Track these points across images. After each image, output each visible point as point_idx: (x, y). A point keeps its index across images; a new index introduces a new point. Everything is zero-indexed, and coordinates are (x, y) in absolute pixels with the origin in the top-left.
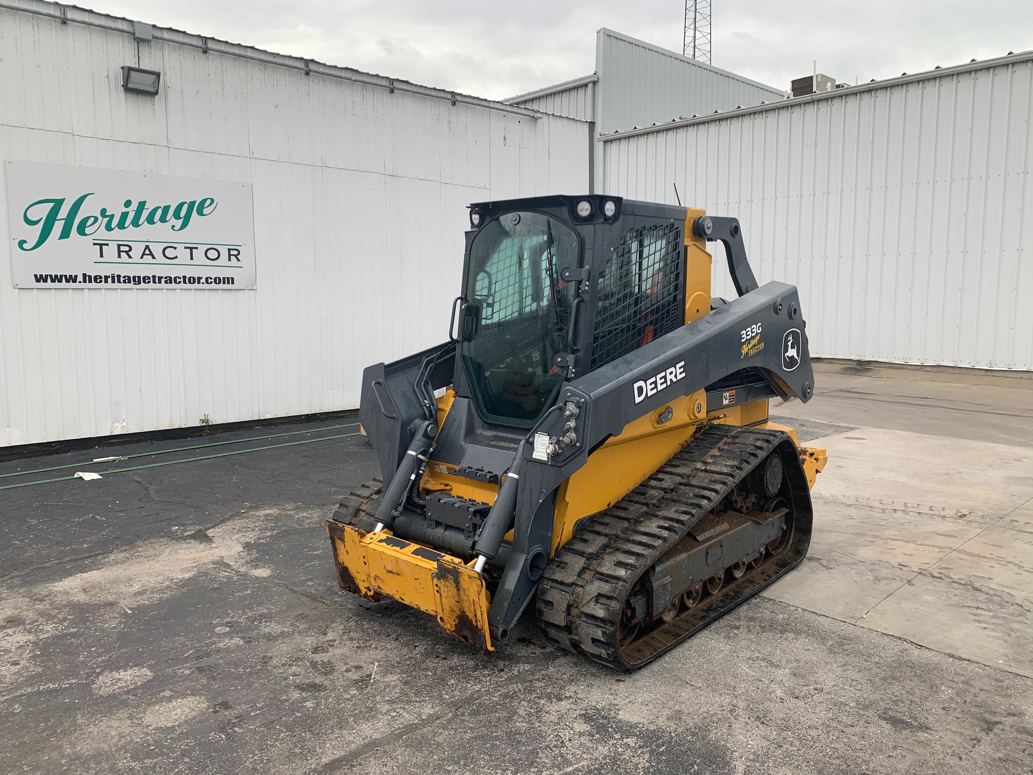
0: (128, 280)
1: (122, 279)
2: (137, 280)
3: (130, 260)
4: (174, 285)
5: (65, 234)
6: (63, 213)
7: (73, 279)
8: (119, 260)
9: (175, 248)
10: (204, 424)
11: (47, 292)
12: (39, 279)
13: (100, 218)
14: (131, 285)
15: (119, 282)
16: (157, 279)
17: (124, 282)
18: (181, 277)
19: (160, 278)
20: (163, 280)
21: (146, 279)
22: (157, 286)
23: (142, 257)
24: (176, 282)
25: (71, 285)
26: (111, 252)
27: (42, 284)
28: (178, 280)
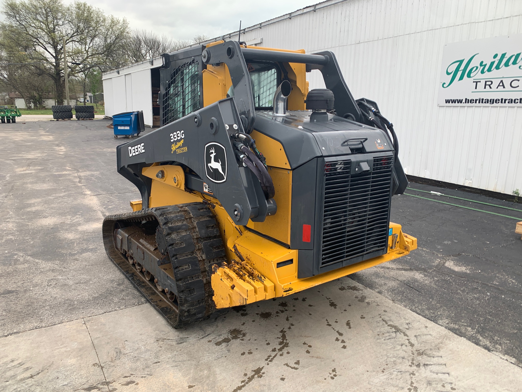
0: (487, 101)
1: (484, 101)
2: (492, 101)
3: (491, 90)
4: (513, 104)
5: (461, 78)
6: (462, 67)
7: (460, 101)
8: (485, 90)
9: (519, 80)
10: (515, 195)
11: (450, 108)
12: (447, 101)
13: (479, 67)
14: (488, 105)
15: (482, 102)
16: (503, 101)
17: (485, 102)
18: (519, 99)
19: (505, 100)
20: (507, 101)
21: (497, 101)
22: (503, 105)
23: (497, 88)
24: (515, 102)
25: (460, 104)
26: (481, 85)
27: (448, 104)
28: (516, 101)
